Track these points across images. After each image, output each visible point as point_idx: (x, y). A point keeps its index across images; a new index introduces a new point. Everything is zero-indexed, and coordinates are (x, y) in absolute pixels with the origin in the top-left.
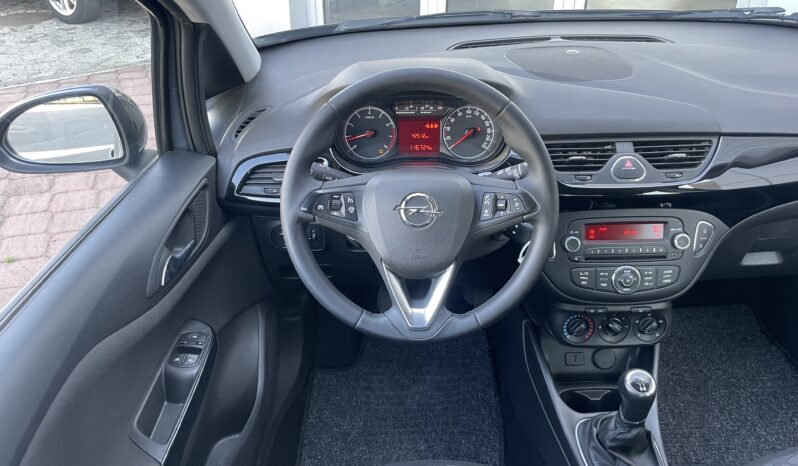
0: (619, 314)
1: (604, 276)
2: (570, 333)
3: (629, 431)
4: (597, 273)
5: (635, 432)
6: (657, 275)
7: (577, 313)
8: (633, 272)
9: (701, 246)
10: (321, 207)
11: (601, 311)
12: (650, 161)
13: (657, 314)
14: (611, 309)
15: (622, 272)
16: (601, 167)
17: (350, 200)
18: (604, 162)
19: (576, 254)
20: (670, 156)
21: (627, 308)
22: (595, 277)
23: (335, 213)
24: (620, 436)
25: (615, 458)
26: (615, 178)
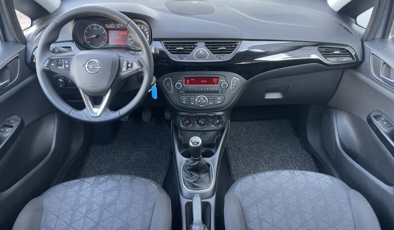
0: (204, 117)
1: (192, 100)
2: (183, 125)
3: (195, 162)
4: (189, 98)
5: (197, 162)
6: (214, 100)
7: (185, 116)
8: (204, 98)
9: (234, 88)
10: (53, 64)
11: (194, 115)
12: (211, 51)
13: (219, 117)
14: (198, 114)
15: (199, 98)
16: (190, 53)
17: (66, 62)
18: (192, 51)
19: (180, 90)
20: (220, 48)
21: (205, 114)
22: (189, 100)
23: (60, 67)
24: (191, 164)
25: (192, 175)
26: (195, 58)
